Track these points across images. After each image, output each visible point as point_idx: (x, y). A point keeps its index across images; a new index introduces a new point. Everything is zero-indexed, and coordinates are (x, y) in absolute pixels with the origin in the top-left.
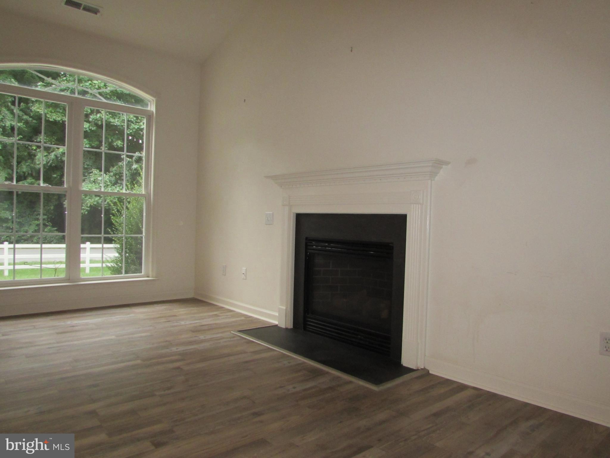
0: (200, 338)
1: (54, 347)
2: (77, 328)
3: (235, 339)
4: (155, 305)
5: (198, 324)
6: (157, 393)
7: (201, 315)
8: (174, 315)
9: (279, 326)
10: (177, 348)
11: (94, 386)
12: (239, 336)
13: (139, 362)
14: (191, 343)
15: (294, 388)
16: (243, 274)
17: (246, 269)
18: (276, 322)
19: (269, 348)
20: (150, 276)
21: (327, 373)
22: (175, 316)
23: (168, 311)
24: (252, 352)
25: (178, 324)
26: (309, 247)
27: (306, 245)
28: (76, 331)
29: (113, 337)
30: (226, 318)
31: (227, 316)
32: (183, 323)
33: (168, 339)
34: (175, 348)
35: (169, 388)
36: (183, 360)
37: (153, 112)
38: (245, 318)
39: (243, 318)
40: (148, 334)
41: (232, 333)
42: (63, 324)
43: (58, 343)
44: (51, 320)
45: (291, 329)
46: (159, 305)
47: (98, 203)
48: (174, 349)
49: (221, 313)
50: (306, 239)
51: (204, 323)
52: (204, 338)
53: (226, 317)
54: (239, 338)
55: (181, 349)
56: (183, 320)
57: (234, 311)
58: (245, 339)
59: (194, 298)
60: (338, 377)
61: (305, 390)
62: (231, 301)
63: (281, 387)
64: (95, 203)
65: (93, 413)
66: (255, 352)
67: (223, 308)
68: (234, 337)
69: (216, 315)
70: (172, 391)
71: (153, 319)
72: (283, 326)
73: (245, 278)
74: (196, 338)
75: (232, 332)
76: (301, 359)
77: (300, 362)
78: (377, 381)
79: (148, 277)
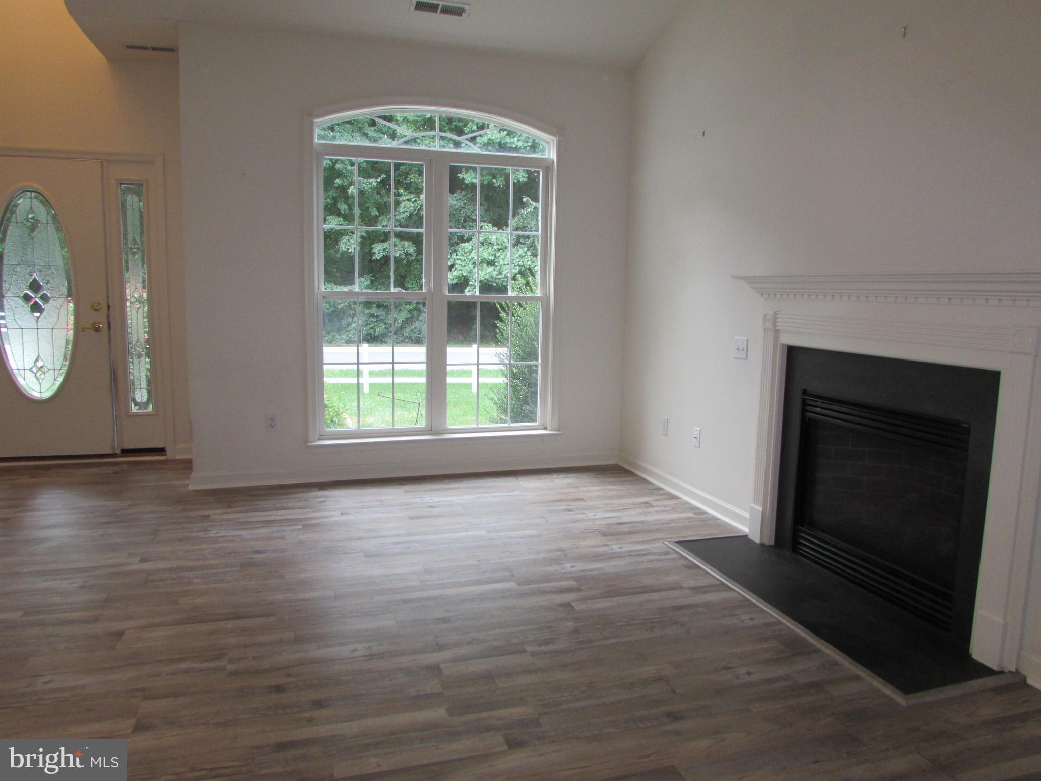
0: (612, 549)
1: (403, 543)
2: (435, 511)
3: (670, 557)
4: (555, 476)
5: (614, 521)
6: (529, 649)
7: (623, 501)
8: (580, 497)
9: (749, 537)
10: (573, 564)
11: (444, 620)
12: (677, 552)
13: (512, 585)
14: (597, 557)
15: (749, 674)
16: (696, 438)
17: (700, 430)
18: (745, 529)
19: (723, 584)
20: (549, 426)
21: (817, 651)
22: (582, 500)
23: (573, 490)
24: (692, 589)
25: (583, 516)
26: (808, 408)
27: (804, 403)
28: (437, 516)
29: (483, 533)
30: (663, 511)
31: (666, 507)
32: (590, 515)
33: (563, 545)
34: (569, 565)
35: (548, 642)
36: (579, 590)
37: (553, 161)
38: (694, 513)
39: (690, 514)
40: (534, 532)
41: (666, 544)
42: (419, 500)
43: (409, 535)
44: (406, 492)
45: (771, 546)
46: (561, 476)
47: (491, 277)
48: (568, 567)
49: (657, 500)
50: (805, 392)
51: (625, 519)
52: (618, 550)
53: (663, 509)
54: (674, 556)
55: (579, 567)
56: (590, 508)
57: (679, 498)
58: (686, 558)
59: (617, 464)
60: (836, 664)
61: (768, 681)
62: (674, 480)
63: (726, 668)
64: (488, 277)
65: (435, 669)
66: (696, 590)
67: (660, 489)
68: (667, 553)
69: (647, 503)
70: (551, 647)
71: (547, 502)
72: (756, 538)
73: (698, 446)
74: (606, 549)
75: (666, 542)
76: (774, 614)
77: (772, 620)
78: (908, 686)
79: (546, 429)
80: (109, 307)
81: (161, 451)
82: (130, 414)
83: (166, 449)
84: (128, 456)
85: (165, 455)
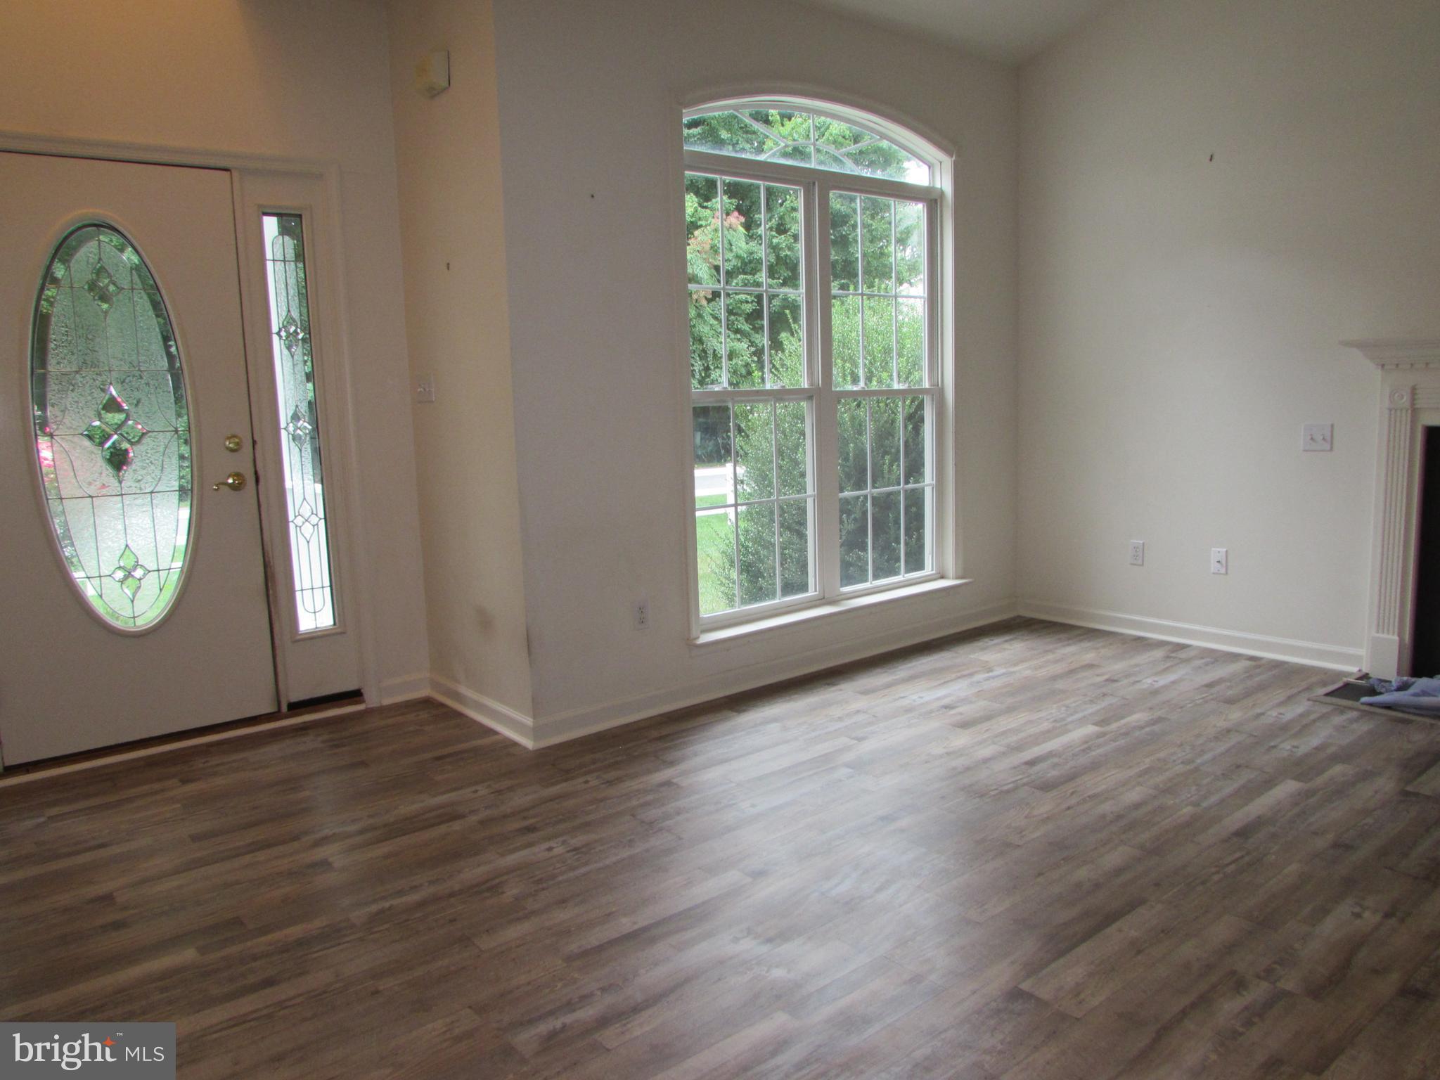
5: (1191, 684)
12: (1348, 707)
16: (1219, 562)
17: (1227, 551)
20: (951, 573)
30: (1210, 664)
37: (943, 192)
51: (1197, 680)
57: (1188, 645)
58: (1376, 713)
59: (1019, 616)
62: (1167, 622)
67: (1141, 638)
73: (1222, 571)
80: (254, 443)
81: (355, 696)
82: (299, 637)
83: (362, 691)
84: (301, 714)
85: (363, 702)
